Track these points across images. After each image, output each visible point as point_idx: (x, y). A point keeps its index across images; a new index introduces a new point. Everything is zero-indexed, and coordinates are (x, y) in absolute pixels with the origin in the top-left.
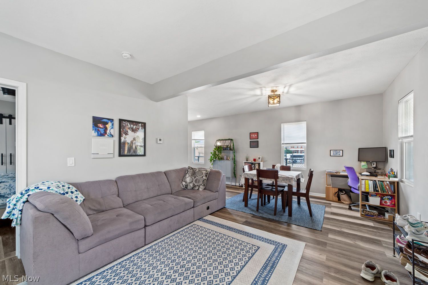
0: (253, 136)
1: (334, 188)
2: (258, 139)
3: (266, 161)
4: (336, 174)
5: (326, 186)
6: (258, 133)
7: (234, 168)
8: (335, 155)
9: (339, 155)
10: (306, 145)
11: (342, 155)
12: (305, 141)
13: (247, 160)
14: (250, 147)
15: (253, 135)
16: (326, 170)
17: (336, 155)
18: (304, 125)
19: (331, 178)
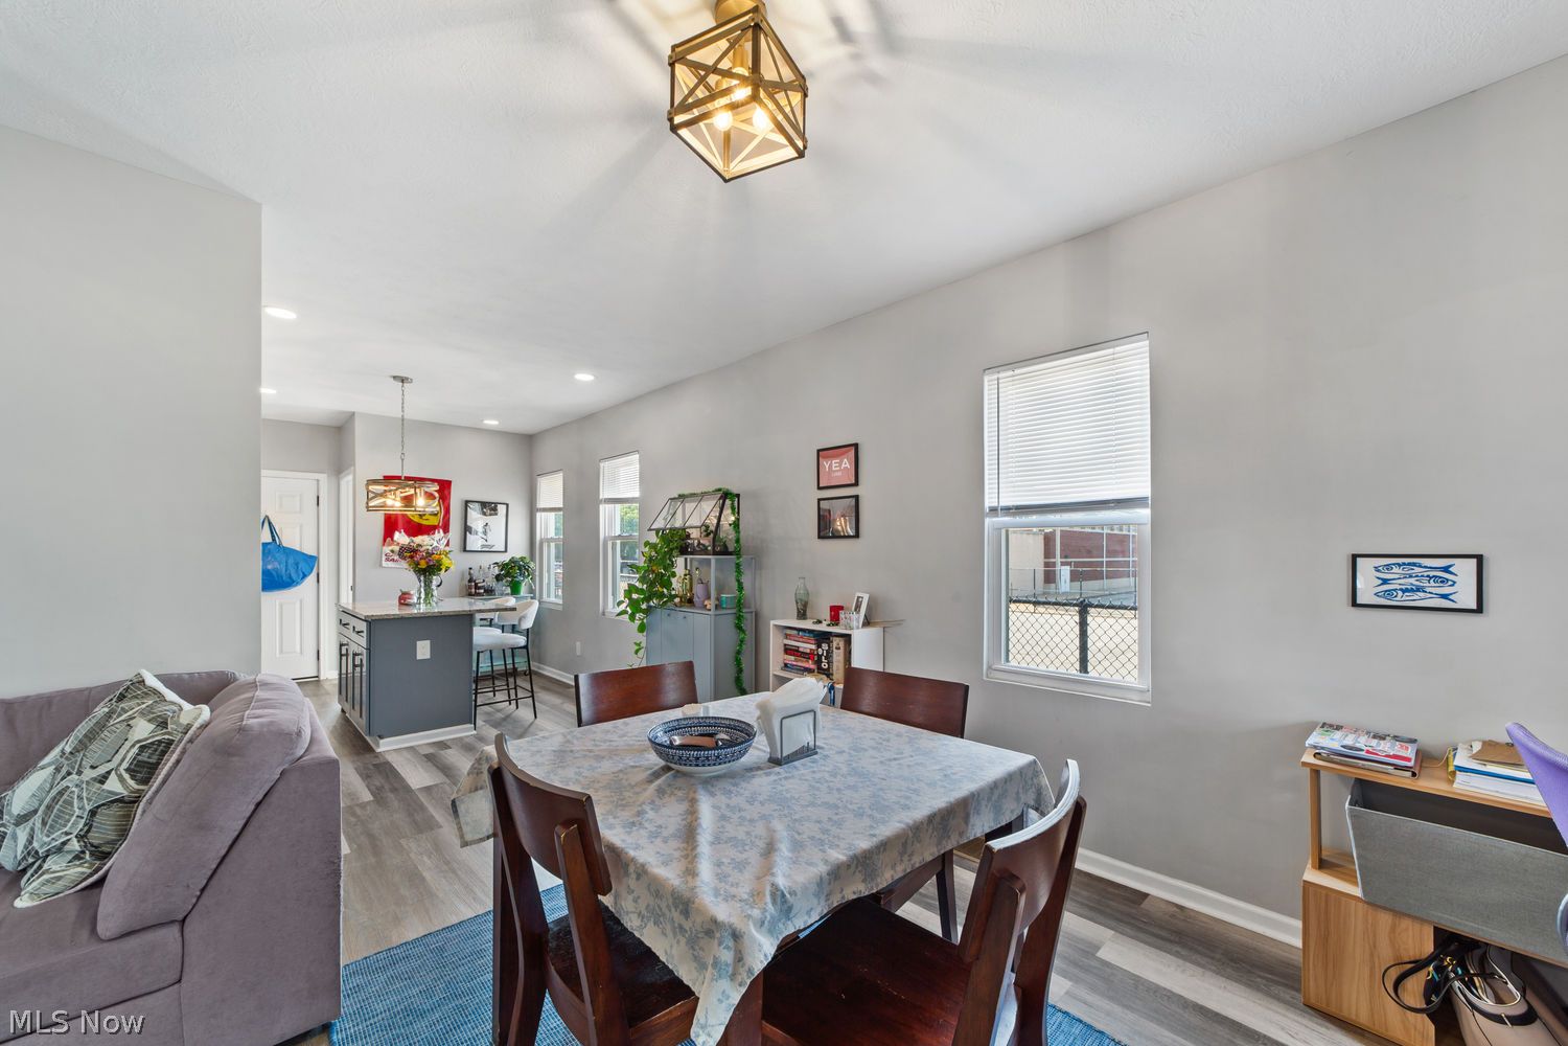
0: (830, 466)
1: (1385, 919)
2: (856, 484)
3: (899, 623)
4: (1403, 781)
5: (1312, 876)
6: (856, 446)
7: (739, 652)
8: (1401, 599)
9: (1445, 596)
10: (1144, 513)
11: (1474, 606)
12: (1144, 489)
13: (802, 615)
14: (819, 537)
15: (835, 462)
16: (1309, 728)
17: (1419, 600)
18: (1133, 362)
19: (1353, 816)
